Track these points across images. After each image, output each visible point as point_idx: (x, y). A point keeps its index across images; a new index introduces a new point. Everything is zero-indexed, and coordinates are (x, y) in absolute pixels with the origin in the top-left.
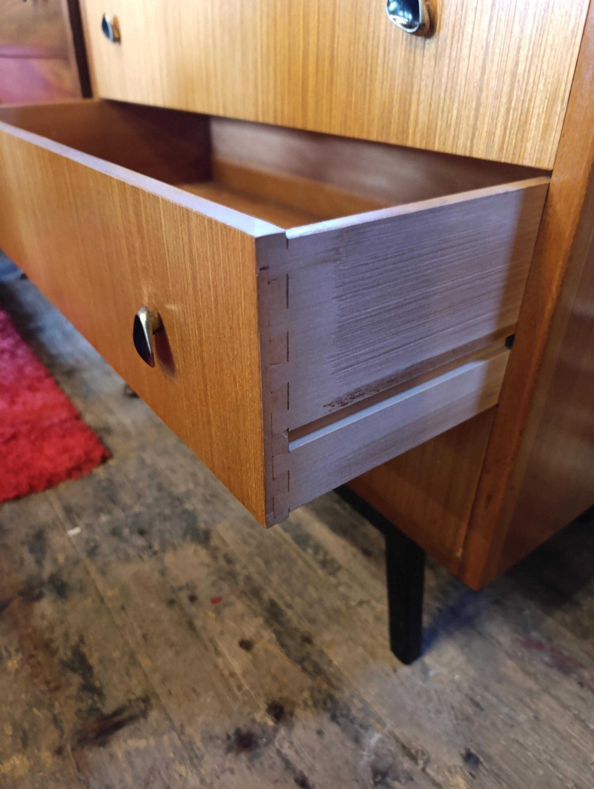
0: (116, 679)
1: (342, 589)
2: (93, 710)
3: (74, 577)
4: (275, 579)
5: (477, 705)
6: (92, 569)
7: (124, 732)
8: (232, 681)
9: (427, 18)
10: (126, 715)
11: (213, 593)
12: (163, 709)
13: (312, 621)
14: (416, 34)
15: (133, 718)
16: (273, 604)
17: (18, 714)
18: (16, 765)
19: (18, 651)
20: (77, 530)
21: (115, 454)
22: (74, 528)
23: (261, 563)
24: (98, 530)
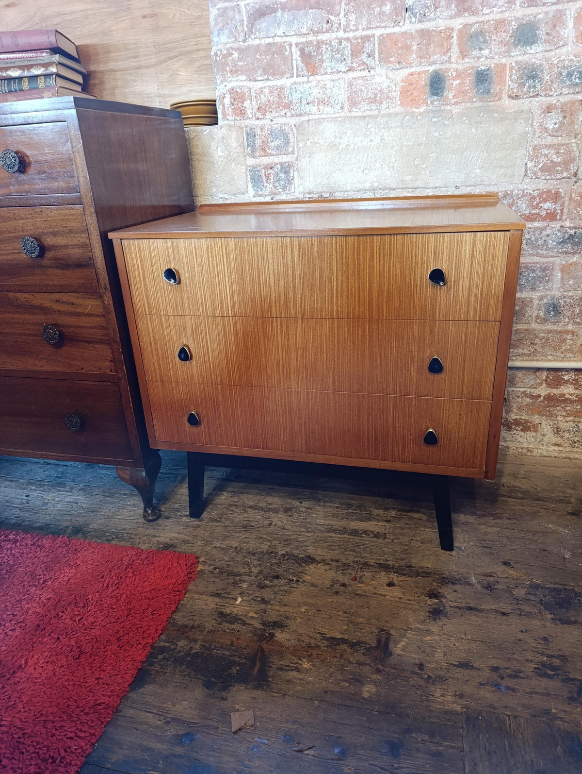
0: (359, 634)
1: (396, 541)
2: (368, 649)
4: (366, 555)
5: (488, 547)
6: (277, 608)
7: (391, 645)
8: (403, 600)
10: (383, 640)
11: (348, 577)
12: (392, 627)
13: (402, 559)
15: (388, 639)
16: (379, 564)
17: (340, 677)
18: (368, 690)
19: (300, 659)
20: (239, 600)
21: (198, 555)
22: (236, 600)
23: (351, 553)
24: (250, 592)
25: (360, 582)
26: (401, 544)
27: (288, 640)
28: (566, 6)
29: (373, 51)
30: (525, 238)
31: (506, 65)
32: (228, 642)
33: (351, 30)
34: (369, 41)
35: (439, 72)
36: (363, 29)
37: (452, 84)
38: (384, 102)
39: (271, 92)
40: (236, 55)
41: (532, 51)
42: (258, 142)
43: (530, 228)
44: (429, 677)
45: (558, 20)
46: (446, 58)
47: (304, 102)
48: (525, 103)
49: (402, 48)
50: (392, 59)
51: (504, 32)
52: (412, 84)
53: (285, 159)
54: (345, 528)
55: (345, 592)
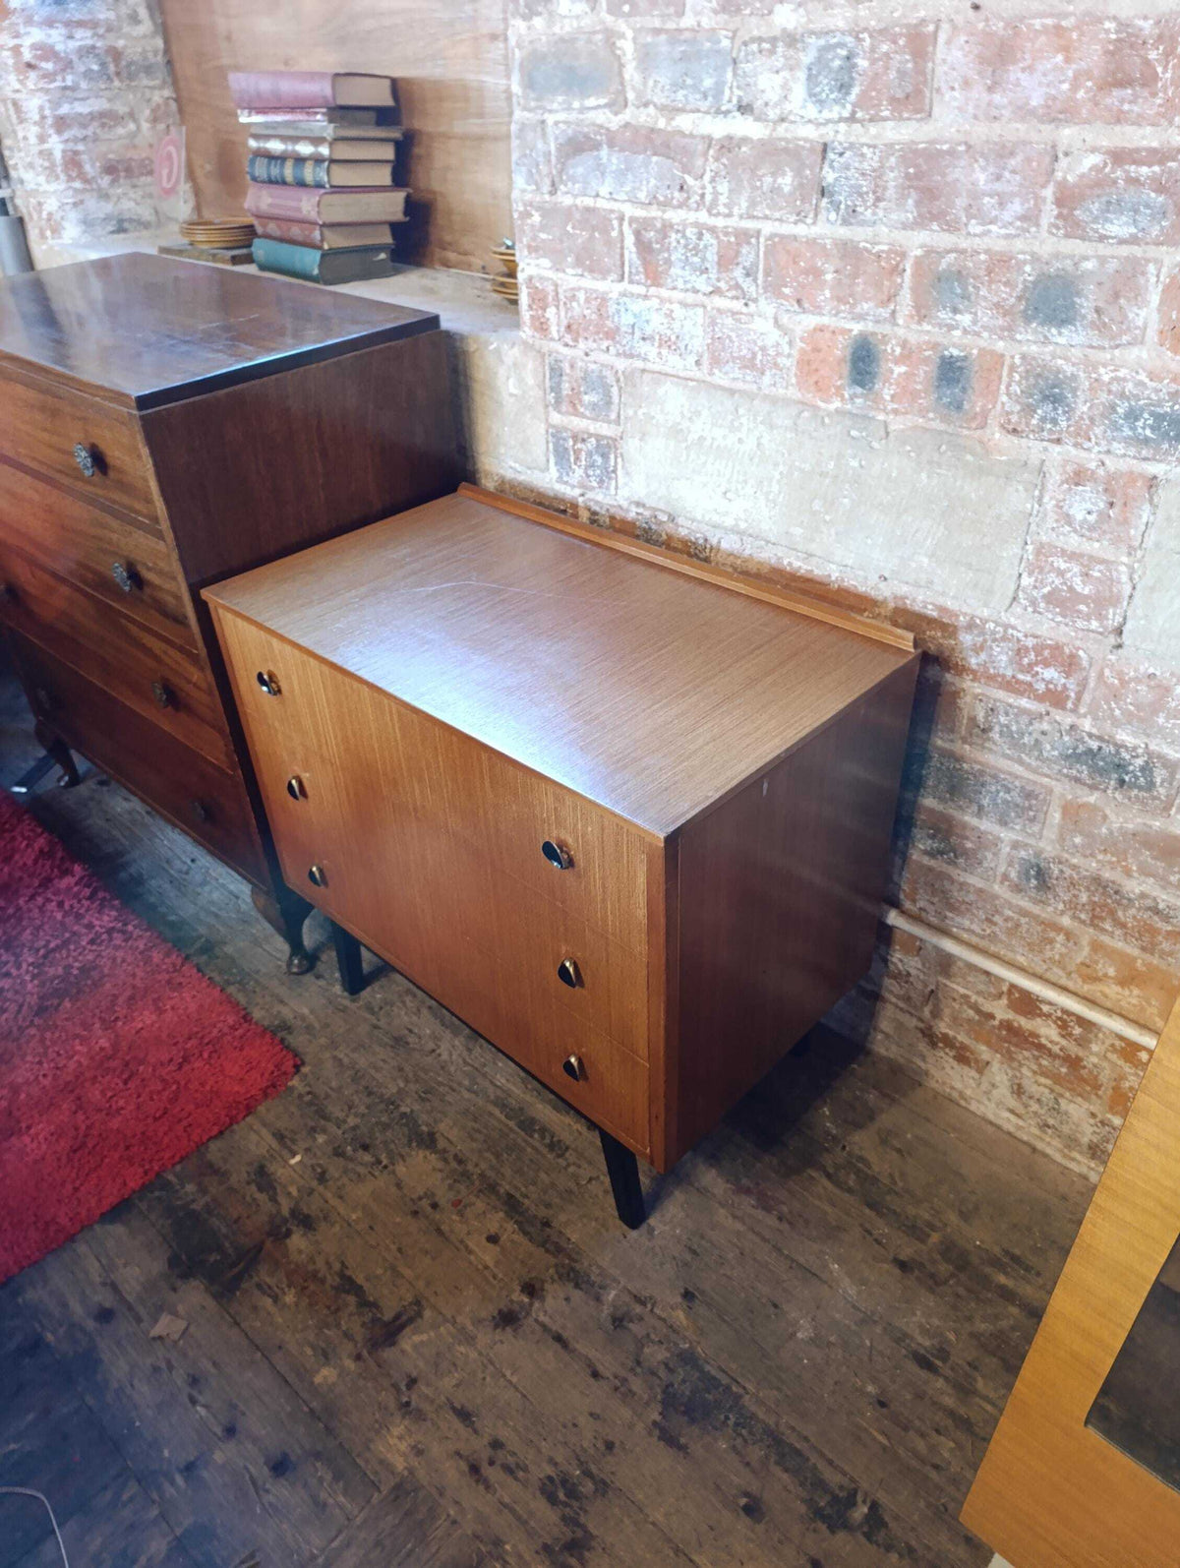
0: (386, 1292)
1: (572, 1169)
2: (375, 1320)
3: (312, 1207)
4: (508, 1172)
5: (694, 1252)
6: (329, 1195)
7: (407, 1331)
8: (486, 1273)
10: (404, 1318)
11: (451, 1195)
12: (434, 1307)
13: (548, 1206)
15: (411, 1320)
16: (510, 1196)
17: (311, 1337)
18: (326, 1375)
19: (289, 1286)
20: (298, 1158)
21: (307, 1059)
22: (294, 1156)
23: (492, 1157)
24: (319, 1153)
25: (461, 1214)
26: (575, 1177)
27: (300, 1252)
28: (1152, 252)
29: (755, 264)
30: (999, 722)
31: (1002, 356)
32: (235, 1216)
33: (719, 214)
34: (749, 243)
35: (871, 339)
36: (741, 217)
37: (892, 372)
38: (768, 373)
39: (587, 300)
40: (536, 218)
41: (1062, 340)
42: (566, 387)
43: (1010, 706)
44: (408, 1404)
45: (1125, 283)
46: (885, 313)
47: (638, 334)
48: (1033, 448)
49: (806, 272)
50: (786, 291)
51: (1006, 284)
52: (819, 351)
53: (605, 429)
54: (521, 1109)
55: (427, 1217)
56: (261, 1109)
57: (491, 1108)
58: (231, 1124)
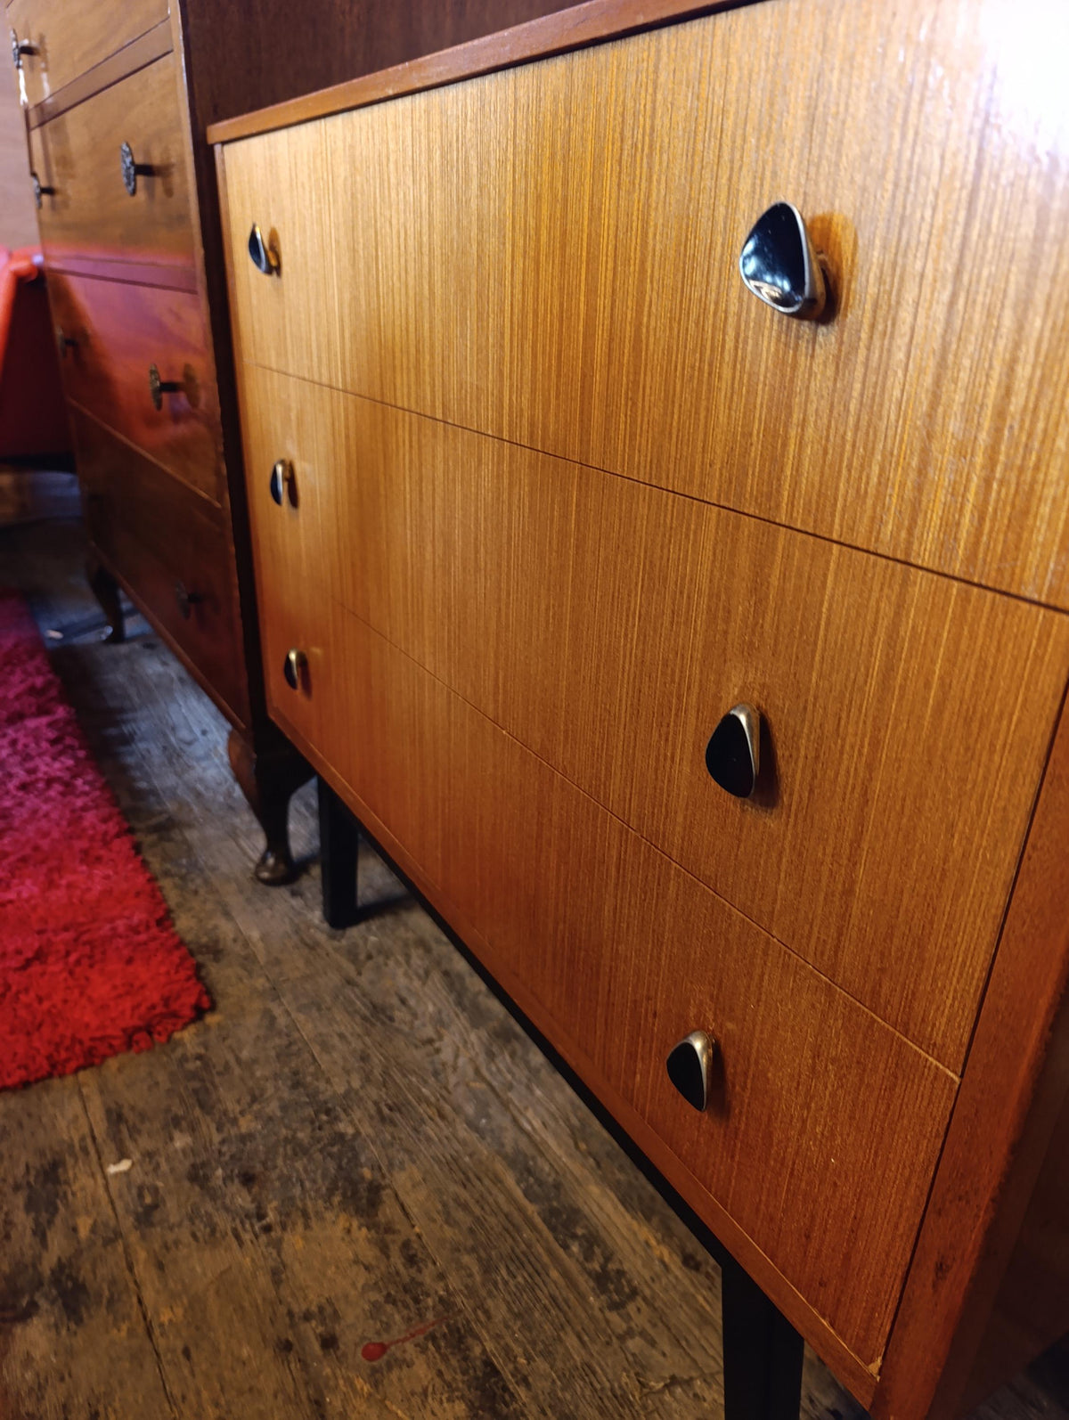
1: (634, 1344)
3: (99, 1271)
4: (499, 1310)
6: (141, 1255)
9: (820, 288)
14: (798, 316)
16: (491, 1369)
20: (125, 1165)
21: (222, 1004)
22: (119, 1161)
23: (475, 1269)
24: (164, 1167)
25: (375, 1379)
26: (640, 1369)
27: (28, 1360)
54: (557, 1186)
55: (305, 1365)
56: (113, 1063)
57: (499, 1166)
58: (50, 1075)
